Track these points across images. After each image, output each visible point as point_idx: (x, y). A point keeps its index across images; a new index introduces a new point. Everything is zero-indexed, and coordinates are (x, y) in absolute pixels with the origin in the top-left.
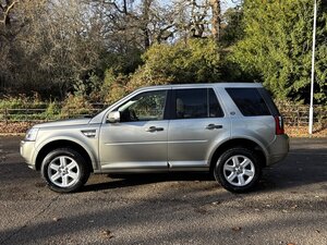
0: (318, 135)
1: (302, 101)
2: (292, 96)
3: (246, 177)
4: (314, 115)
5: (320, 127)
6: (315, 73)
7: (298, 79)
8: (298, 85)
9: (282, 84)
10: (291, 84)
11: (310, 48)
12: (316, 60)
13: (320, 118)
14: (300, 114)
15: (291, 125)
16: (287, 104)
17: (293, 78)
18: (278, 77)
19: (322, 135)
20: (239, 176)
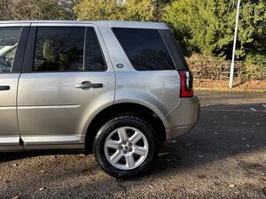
0: (237, 89)
1: (225, 57)
2: (216, 52)
3: (136, 157)
4: (235, 71)
5: (239, 81)
6: (238, 31)
7: (223, 37)
8: (222, 42)
9: (207, 41)
10: (216, 41)
11: (235, 6)
12: (240, 18)
13: (239, 73)
14: (223, 69)
15: (214, 79)
16: (211, 60)
17: (218, 35)
18: (205, 35)
19: (241, 89)
20: (126, 155)
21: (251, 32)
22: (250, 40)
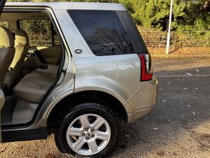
0: (172, 55)
1: (161, 28)
2: (154, 24)
3: (99, 142)
5: (174, 48)
6: (173, 6)
7: (160, 11)
8: (160, 15)
9: (147, 15)
10: (154, 15)
13: (174, 42)
14: (161, 38)
15: (154, 47)
16: (151, 31)
17: (155, 10)
18: (145, 9)
19: (176, 55)
20: (89, 141)
21: (183, 7)
22: (182, 14)
